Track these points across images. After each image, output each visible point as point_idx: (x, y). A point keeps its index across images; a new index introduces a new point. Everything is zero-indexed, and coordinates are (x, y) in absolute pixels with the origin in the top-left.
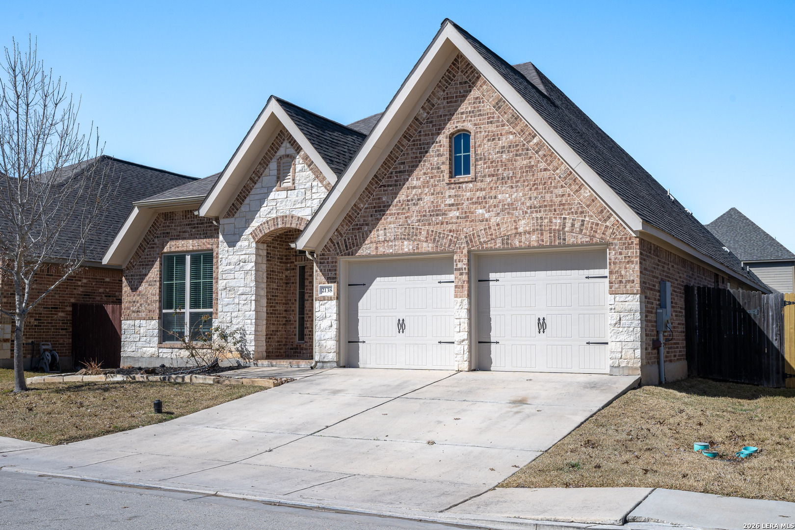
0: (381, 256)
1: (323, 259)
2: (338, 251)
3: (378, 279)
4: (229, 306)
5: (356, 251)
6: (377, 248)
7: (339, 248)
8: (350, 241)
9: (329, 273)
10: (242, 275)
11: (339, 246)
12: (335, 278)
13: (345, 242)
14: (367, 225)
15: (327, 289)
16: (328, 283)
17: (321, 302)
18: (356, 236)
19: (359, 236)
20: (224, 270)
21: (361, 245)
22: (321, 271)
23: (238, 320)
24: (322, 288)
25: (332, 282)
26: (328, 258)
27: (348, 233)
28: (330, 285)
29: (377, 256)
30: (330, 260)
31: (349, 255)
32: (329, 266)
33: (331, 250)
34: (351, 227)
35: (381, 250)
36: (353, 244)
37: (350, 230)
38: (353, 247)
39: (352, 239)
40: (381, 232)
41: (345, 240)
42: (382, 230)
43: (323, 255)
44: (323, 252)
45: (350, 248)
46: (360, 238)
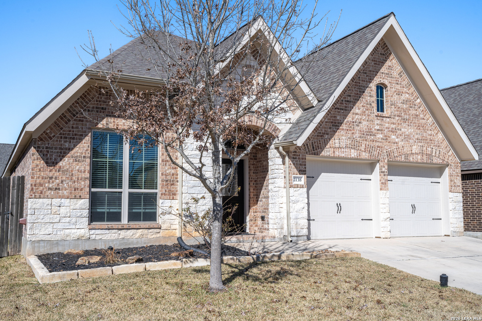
0: (336, 158)
1: (295, 155)
2: (307, 150)
3: (323, 174)
4: (195, 188)
5: (321, 152)
6: (334, 152)
7: (308, 149)
8: (316, 144)
9: (300, 167)
10: (208, 161)
11: (308, 147)
12: (305, 171)
13: (313, 145)
14: (327, 134)
15: (297, 179)
16: (300, 175)
17: (295, 189)
18: (320, 141)
19: (322, 141)
20: (189, 154)
21: (324, 148)
22: (294, 164)
23: (205, 202)
24: (294, 178)
25: (302, 174)
26: (299, 155)
27: (314, 138)
28: (301, 176)
29: (334, 157)
30: (301, 157)
31: (315, 154)
32: (300, 161)
33: (301, 149)
34: (316, 134)
35: (337, 154)
36: (318, 146)
37: (315, 136)
38: (318, 149)
39: (317, 143)
40: (337, 141)
41: (312, 143)
42: (337, 139)
43: (295, 152)
44: (295, 150)
45: (316, 149)
46: (322, 143)
